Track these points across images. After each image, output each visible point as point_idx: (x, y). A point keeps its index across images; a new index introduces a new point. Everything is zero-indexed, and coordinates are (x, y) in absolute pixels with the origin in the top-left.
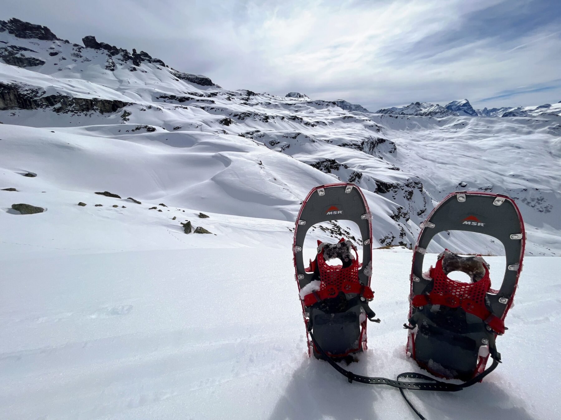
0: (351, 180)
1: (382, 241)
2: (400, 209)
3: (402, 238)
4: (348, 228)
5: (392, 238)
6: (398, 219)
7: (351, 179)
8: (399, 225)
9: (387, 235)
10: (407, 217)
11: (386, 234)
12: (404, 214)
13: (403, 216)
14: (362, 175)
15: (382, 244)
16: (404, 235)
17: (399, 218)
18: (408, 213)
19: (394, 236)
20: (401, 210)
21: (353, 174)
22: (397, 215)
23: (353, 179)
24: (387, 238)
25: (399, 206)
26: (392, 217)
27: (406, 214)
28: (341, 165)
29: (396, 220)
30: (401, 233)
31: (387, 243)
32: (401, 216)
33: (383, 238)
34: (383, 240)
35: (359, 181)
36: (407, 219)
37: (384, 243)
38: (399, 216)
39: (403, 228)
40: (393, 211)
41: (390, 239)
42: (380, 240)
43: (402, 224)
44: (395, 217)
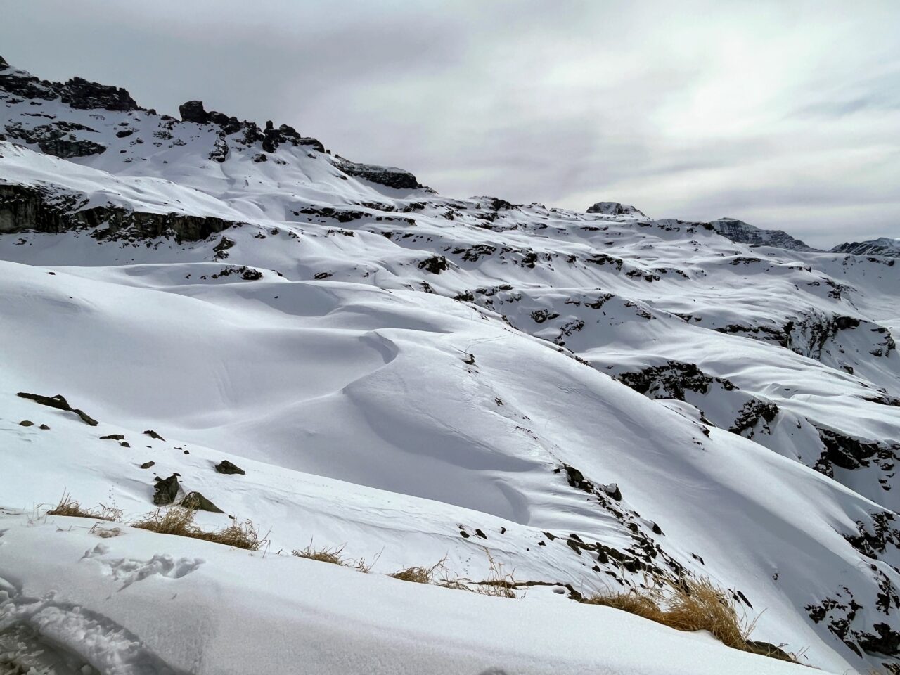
0: (744, 423)
1: (814, 611)
2: (885, 518)
3: (886, 611)
4: (695, 557)
5: (850, 607)
6: (880, 551)
7: (743, 420)
8: (874, 568)
9: (834, 597)
11: (830, 592)
13: (896, 541)
14: (777, 412)
15: (817, 622)
16: (892, 604)
17: (884, 547)
19: (857, 603)
20: (889, 521)
21: (751, 405)
22: (875, 535)
23: (749, 420)
24: (832, 607)
25: (879, 508)
26: (855, 542)
28: (714, 380)
29: (872, 551)
30: (879, 595)
31: (833, 623)
32: (888, 543)
33: (818, 603)
34: (818, 609)
35: (768, 428)
37: (821, 619)
38: (881, 540)
39: (888, 579)
40: (857, 523)
41: (844, 610)
42: (808, 607)
43: (885, 567)
44: (864, 543)
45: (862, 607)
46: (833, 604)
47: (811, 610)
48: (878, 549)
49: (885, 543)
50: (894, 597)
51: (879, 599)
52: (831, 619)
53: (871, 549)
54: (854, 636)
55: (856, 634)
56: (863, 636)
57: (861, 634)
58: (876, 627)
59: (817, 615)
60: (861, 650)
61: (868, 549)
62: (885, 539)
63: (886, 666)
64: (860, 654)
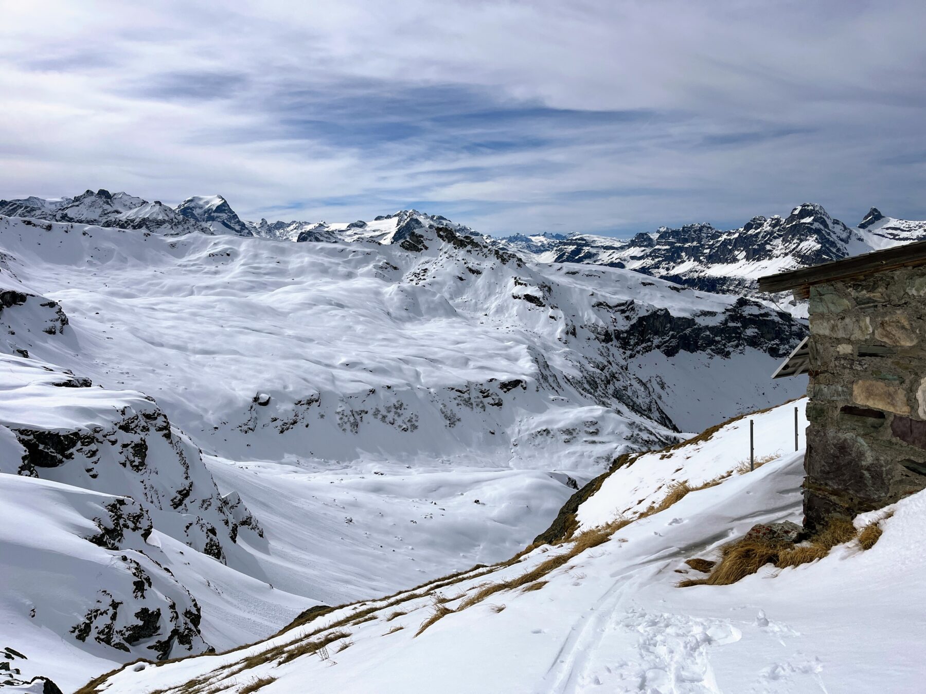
1: (80, 631)
2: (118, 506)
3: (143, 596)
5: (111, 608)
6: (119, 541)
8: (124, 559)
9: (94, 606)
10: (144, 524)
11: (90, 603)
12: (134, 517)
13: (131, 525)
15: (84, 640)
16: (146, 586)
17: (122, 535)
18: (144, 513)
19: (117, 601)
20: (122, 507)
22: (113, 527)
24: (95, 617)
25: (111, 497)
26: (98, 541)
27: (140, 516)
29: (113, 544)
30: (135, 583)
31: (99, 633)
32: (125, 529)
33: (82, 620)
34: (83, 627)
36: (145, 530)
37: (87, 635)
38: (119, 529)
39: (138, 564)
40: (94, 520)
41: (107, 614)
42: (73, 629)
43: (132, 554)
44: (106, 538)
45: (121, 603)
46: (95, 614)
47: (77, 630)
48: (117, 539)
49: (122, 531)
50: (145, 579)
51: (135, 587)
52: (97, 630)
53: (112, 542)
54: (119, 635)
55: (121, 631)
56: (127, 631)
57: (125, 629)
58: (137, 615)
59: (82, 633)
60: (127, 645)
61: (110, 543)
62: (122, 526)
63: (149, 648)
64: (127, 650)
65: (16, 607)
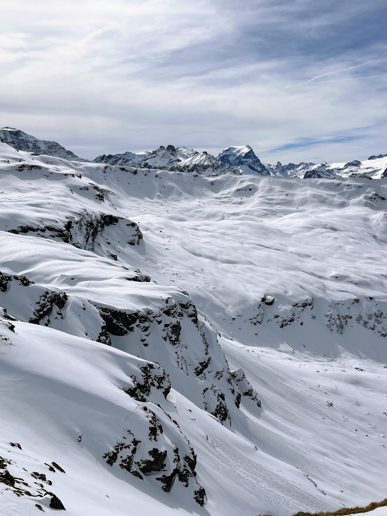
0: (42, 313)
1: (110, 457)
2: (148, 369)
3: (155, 439)
4: (13, 445)
5: (132, 444)
6: (147, 395)
7: (41, 310)
8: (145, 409)
9: (121, 441)
10: (165, 385)
11: (119, 438)
12: (159, 379)
13: (157, 384)
14: (66, 299)
15: (112, 465)
16: (158, 432)
17: (149, 391)
18: (166, 376)
19: (137, 439)
20: (151, 370)
21: (45, 297)
22: (143, 383)
23: (45, 309)
24: (121, 449)
25: (145, 361)
26: (131, 393)
27: (163, 378)
28: (12, 278)
29: (143, 397)
30: (150, 428)
31: (123, 461)
32: (152, 387)
33: (112, 449)
34: (112, 455)
35: (61, 314)
36: (165, 389)
37: (115, 462)
38: (147, 385)
39: (154, 414)
40: (131, 377)
41: (129, 448)
42: (105, 456)
43: (152, 406)
44: (137, 391)
45: (140, 442)
46: (121, 446)
47: (107, 457)
48: (146, 393)
49: (150, 388)
50: (159, 427)
51: (150, 431)
52: (121, 459)
53: (142, 394)
54: (137, 466)
55: (138, 463)
56: (142, 463)
57: (141, 462)
58: (150, 453)
59: (111, 459)
60: (141, 474)
61: (140, 396)
62: (150, 384)
63: (157, 479)
64: (141, 478)
65: (70, 432)
